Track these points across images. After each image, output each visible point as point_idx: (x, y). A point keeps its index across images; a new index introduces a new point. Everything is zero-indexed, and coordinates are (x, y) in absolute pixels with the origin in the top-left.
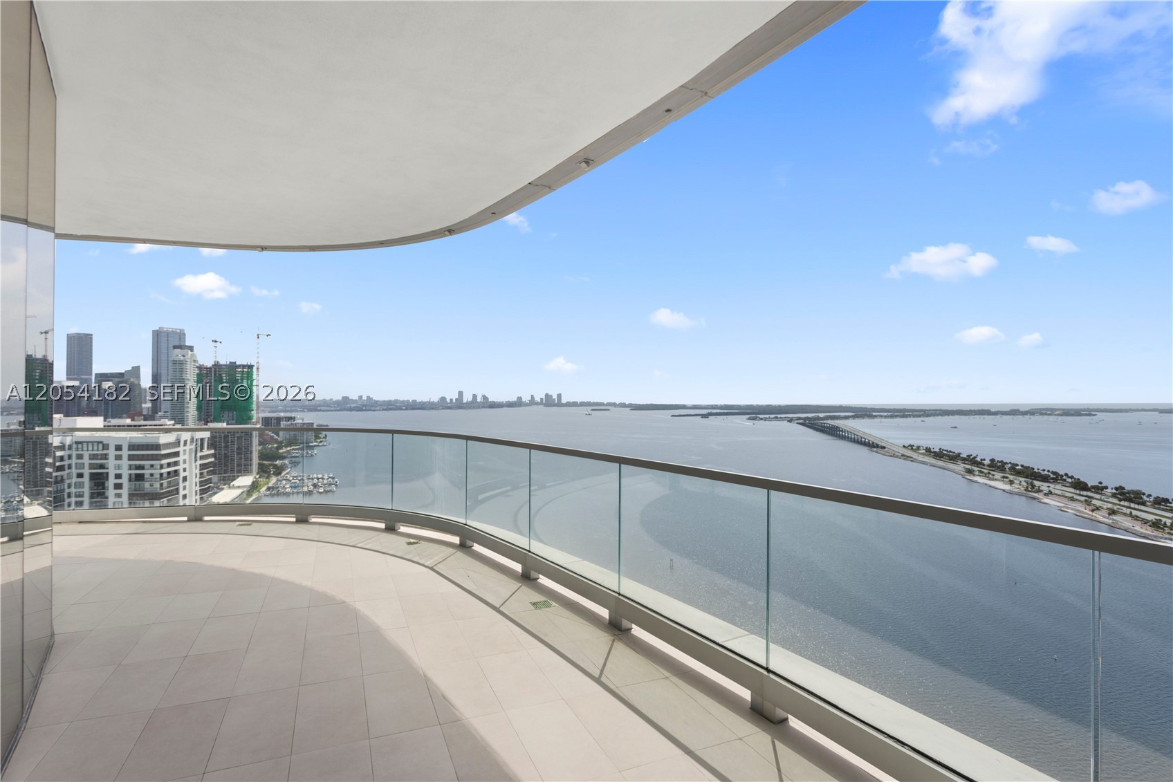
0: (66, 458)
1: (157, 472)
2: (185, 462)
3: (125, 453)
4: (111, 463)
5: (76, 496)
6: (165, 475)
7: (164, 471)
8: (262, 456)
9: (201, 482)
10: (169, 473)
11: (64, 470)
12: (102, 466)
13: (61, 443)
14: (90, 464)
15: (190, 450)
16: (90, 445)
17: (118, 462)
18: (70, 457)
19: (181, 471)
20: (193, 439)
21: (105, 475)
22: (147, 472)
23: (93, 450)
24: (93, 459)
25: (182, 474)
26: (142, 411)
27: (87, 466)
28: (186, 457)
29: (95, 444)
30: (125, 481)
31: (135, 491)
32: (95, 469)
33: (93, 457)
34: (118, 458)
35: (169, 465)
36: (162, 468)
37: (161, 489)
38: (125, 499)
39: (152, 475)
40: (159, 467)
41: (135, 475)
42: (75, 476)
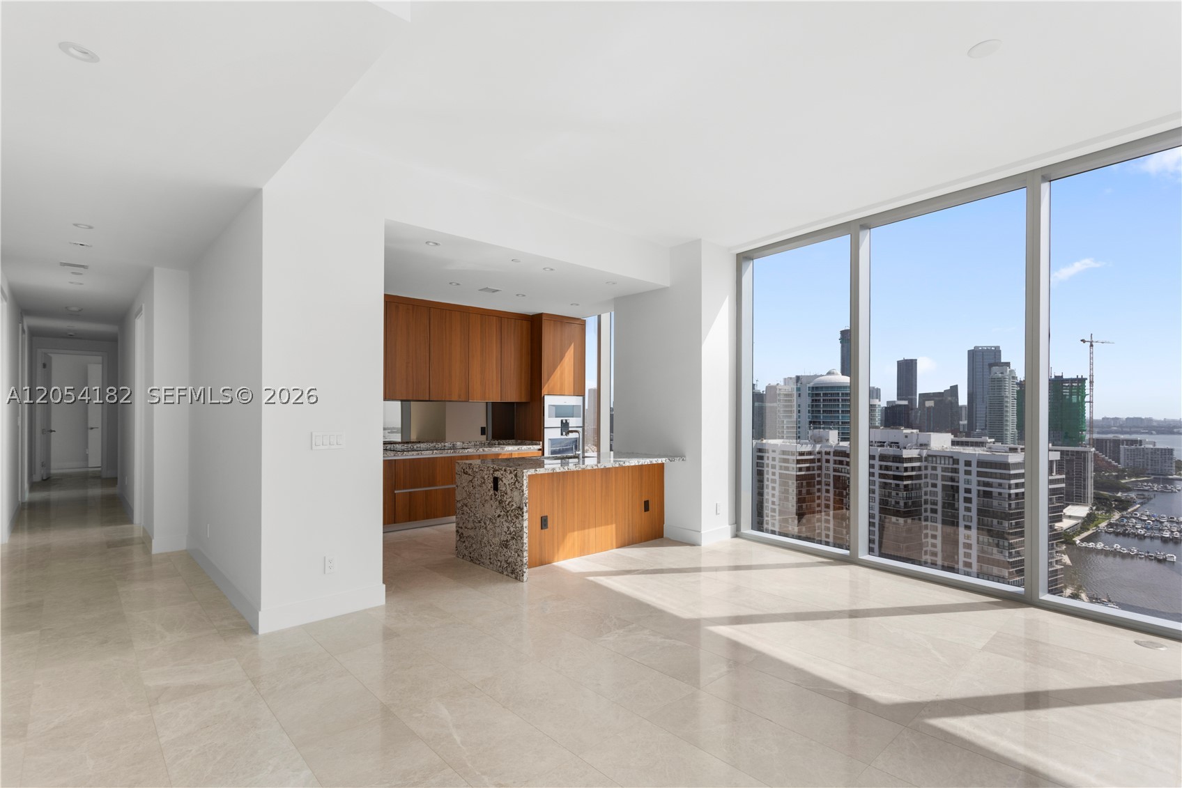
0: (923, 468)
1: (1005, 492)
3: (974, 469)
4: (962, 476)
6: (1013, 496)
7: (1013, 491)
8: (1098, 486)
10: (1017, 494)
11: (922, 479)
12: (952, 479)
13: (920, 455)
14: (942, 476)
16: (943, 459)
17: (968, 477)
18: (926, 468)
21: (956, 488)
22: (995, 490)
23: (945, 464)
24: (945, 472)
26: (959, 428)
27: (940, 477)
29: (947, 459)
30: (974, 495)
31: (983, 507)
32: (946, 481)
33: (944, 470)
34: (968, 473)
35: (1017, 486)
36: (1010, 488)
37: (1010, 509)
38: (974, 514)
39: (1000, 494)
40: (1007, 487)
41: (984, 491)
42: (930, 485)
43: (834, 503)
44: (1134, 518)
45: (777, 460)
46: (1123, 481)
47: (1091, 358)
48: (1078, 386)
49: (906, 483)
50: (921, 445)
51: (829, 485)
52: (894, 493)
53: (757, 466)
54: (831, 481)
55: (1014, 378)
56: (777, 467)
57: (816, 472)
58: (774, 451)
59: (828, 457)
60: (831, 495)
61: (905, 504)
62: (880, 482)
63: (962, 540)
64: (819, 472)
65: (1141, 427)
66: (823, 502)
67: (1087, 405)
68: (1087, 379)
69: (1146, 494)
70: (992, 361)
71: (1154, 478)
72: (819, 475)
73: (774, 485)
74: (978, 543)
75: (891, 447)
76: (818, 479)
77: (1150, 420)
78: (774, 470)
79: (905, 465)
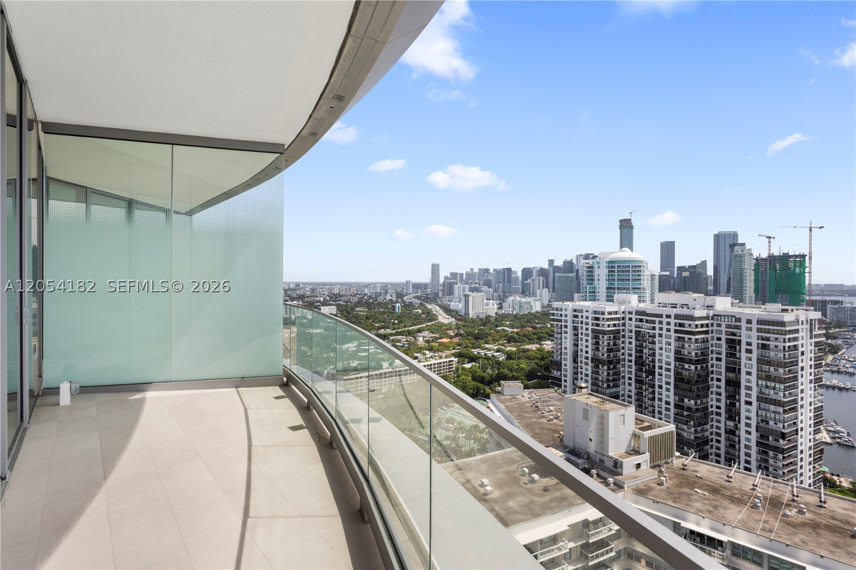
0: (710, 325)
1: (781, 345)
2: (802, 339)
3: (754, 326)
4: (744, 332)
5: (717, 354)
6: (787, 349)
9: (815, 357)
10: (789, 347)
11: (709, 334)
12: (734, 334)
13: (707, 315)
14: (726, 331)
15: (807, 328)
16: (726, 318)
17: (749, 333)
18: (712, 325)
19: (800, 346)
20: (807, 320)
21: (737, 341)
22: (772, 344)
23: (728, 322)
24: (728, 328)
25: (801, 349)
27: (724, 333)
28: (804, 334)
29: (730, 318)
30: (754, 347)
31: (762, 357)
32: (728, 335)
33: (728, 326)
34: (749, 329)
35: (790, 340)
36: (784, 342)
37: (784, 359)
38: (754, 362)
39: (776, 347)
40: (783, 341)
41: (762, 344)
42: (715, 339)
43: (636, 352)
44: (843, 359)
45: (590, 318)
46: (831, 331)
47: (810, 240)
48: (800, 261)
49: (697, 337)
50: (708, 306)
51: (631, 338)
52: (686, 345)
53: (573, 323)
54: (633, 334)
55: (751, 254)
56: (590, 324)
57: (621, 328)
58: (587, 311)
59: (630, 316)
60: (633, 346)
61: (696, 354)
62: (675, 336)
63: (743, 383)
64: (623, 328)
65: (837, 291)
66: (627, 352)
67: (807, 275)
68: (807, 255)
69: (849, 341)
70: (732, 243)
71: (853, 329)
72: (623, 330)
73: (587, 338)
74: (757, 386)
75: (682, 308)
76: (622, 333)
77: (842, 286)
78: (587, 326)
79: (697, 323)
